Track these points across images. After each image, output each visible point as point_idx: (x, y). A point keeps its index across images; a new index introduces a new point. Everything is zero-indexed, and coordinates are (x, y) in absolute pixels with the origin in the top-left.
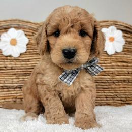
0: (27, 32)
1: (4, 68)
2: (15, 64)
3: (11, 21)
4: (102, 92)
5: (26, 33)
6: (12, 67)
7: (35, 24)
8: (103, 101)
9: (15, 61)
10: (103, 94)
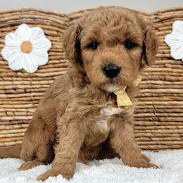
0: (48, 29)
1: (13, 91)
2: (31, 85)
3: (21, 11)
4: (175, 127)
5: (47, 32)
6: (25, 89)
7: (61, 16)
8: (175, 142)
9: (29, 79)
10: (176, 131)
